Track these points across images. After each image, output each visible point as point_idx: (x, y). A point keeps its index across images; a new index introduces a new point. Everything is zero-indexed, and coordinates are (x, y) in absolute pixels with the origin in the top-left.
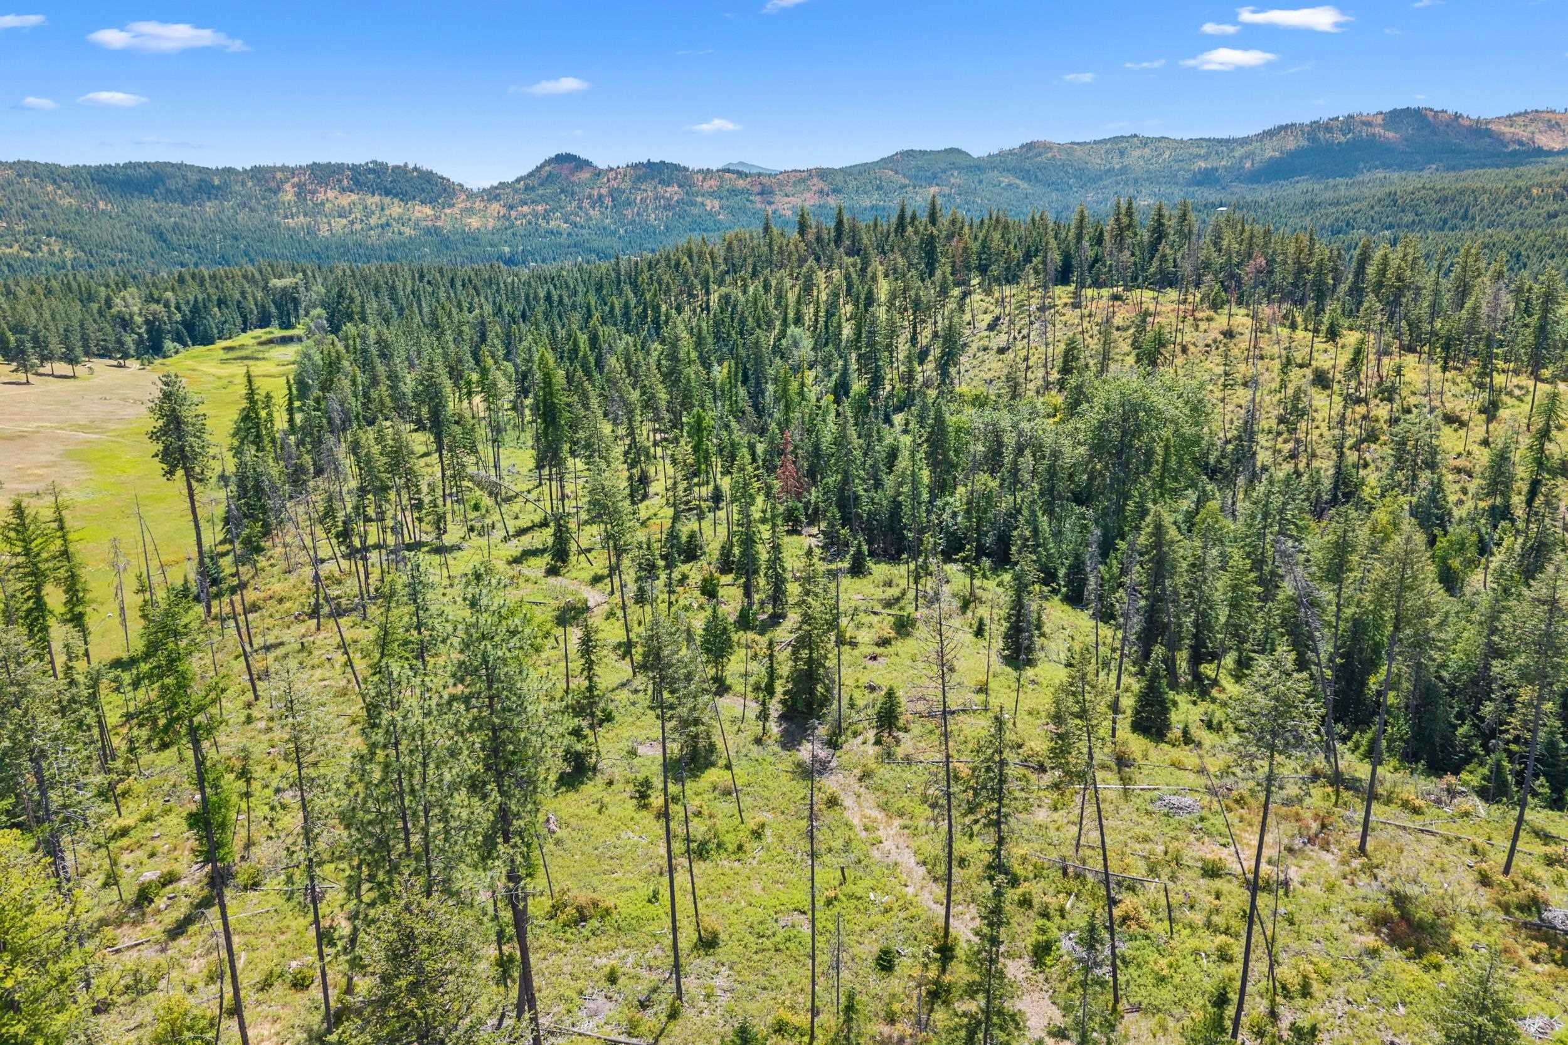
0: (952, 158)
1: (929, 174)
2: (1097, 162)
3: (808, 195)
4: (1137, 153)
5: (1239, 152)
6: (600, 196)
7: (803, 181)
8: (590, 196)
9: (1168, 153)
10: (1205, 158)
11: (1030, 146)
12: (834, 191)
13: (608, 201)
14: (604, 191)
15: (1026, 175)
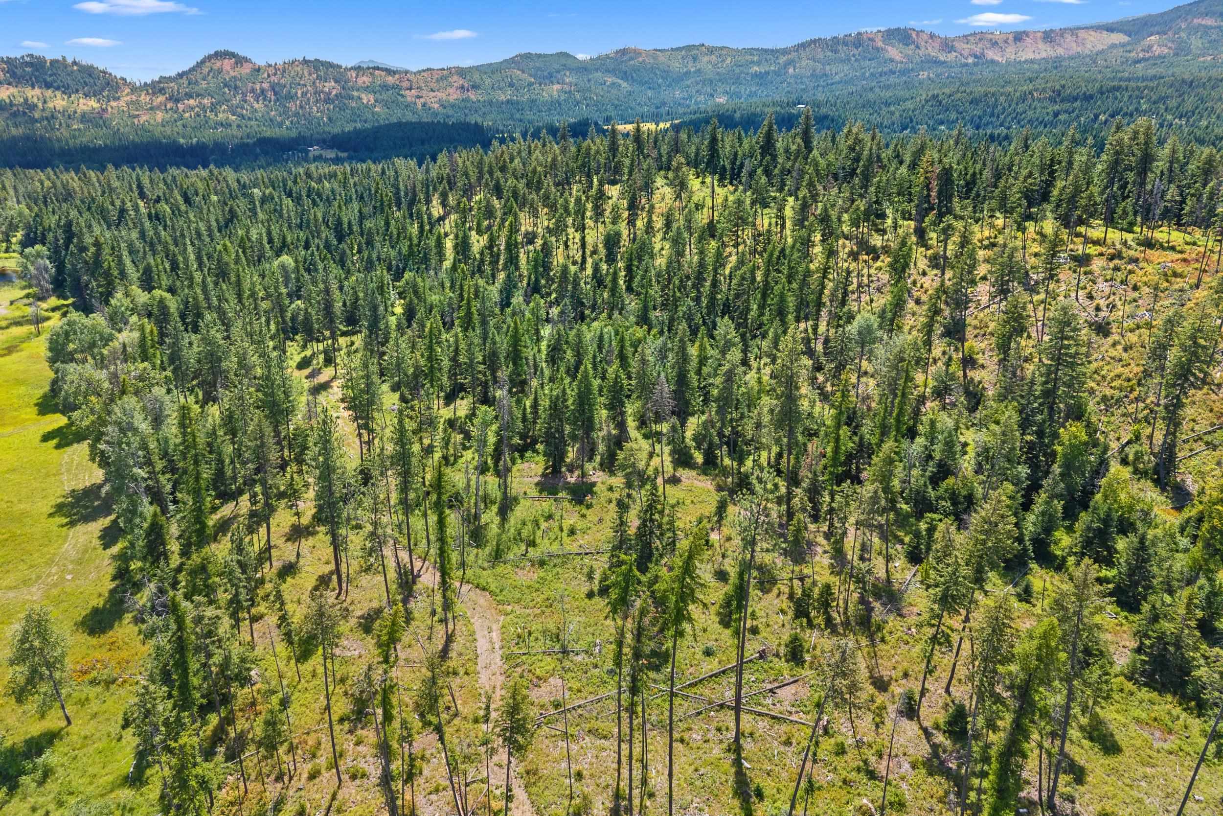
0: (563, 60)
1: (546, 74)
2: (676, 66)
3: (451, 91)
4: (706, 59)
5: (782, 60)
6: (263, 91)
7: (443, 78)
8: (253, 91)
9: (729, 59)
10: (758, 63)
11: (624, 52)
12: (473, 87)
13: (270, 94)
14: (266, 86)
15: (625, 76)
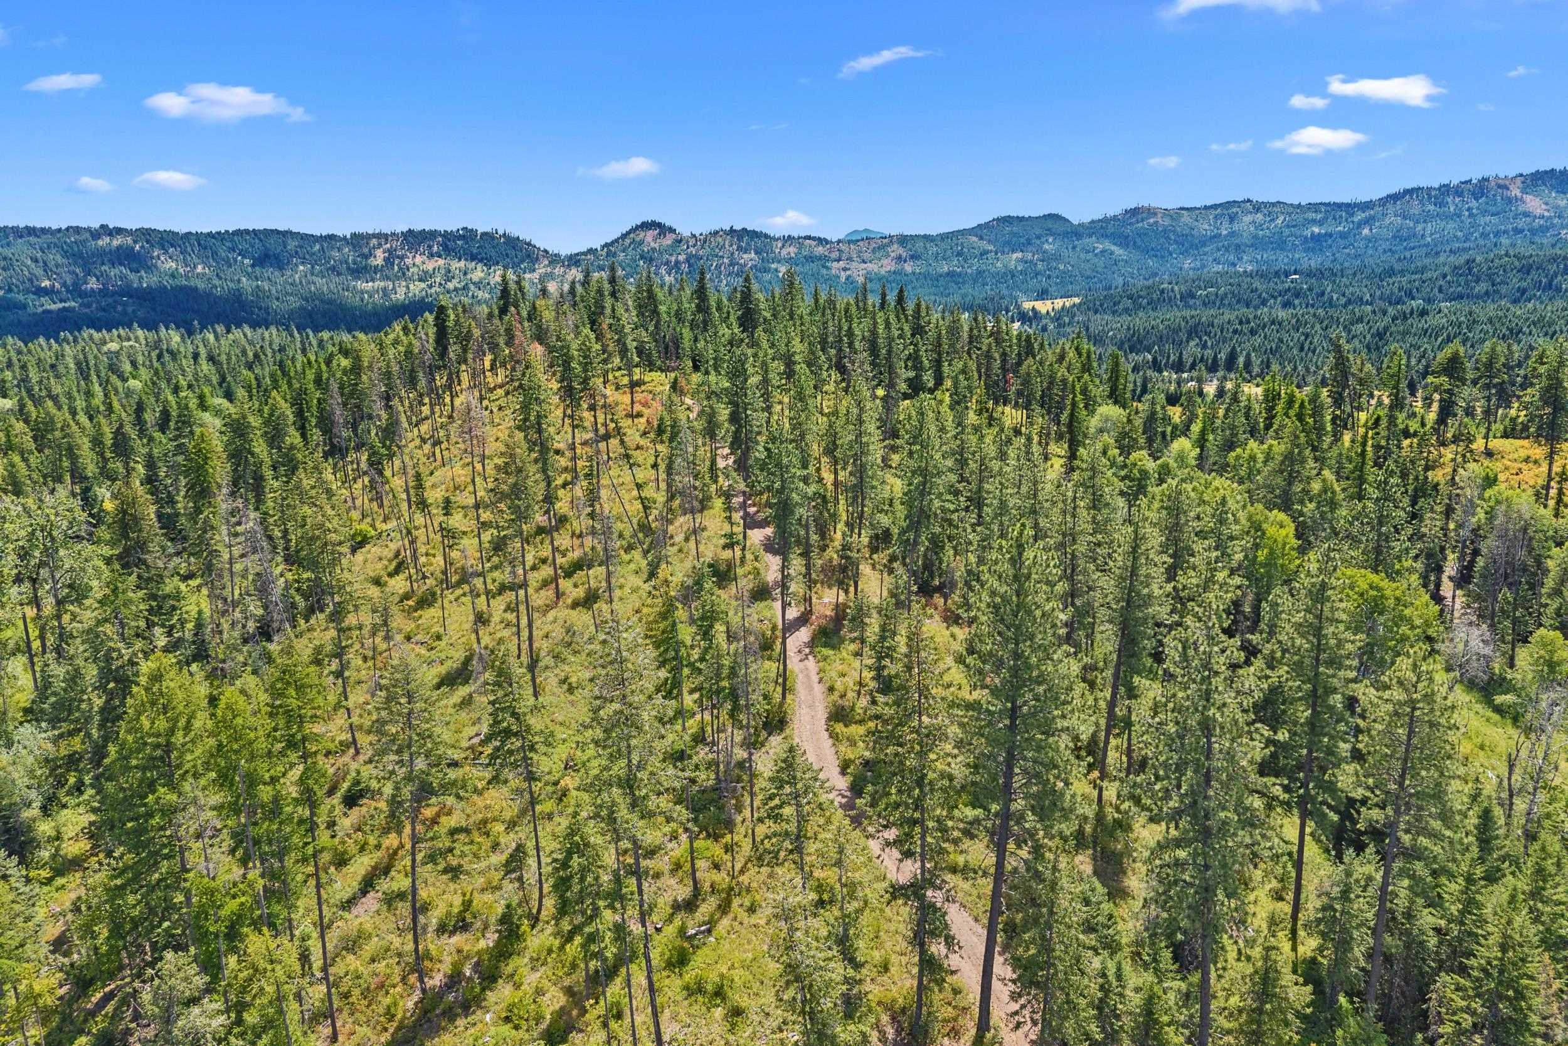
0: (1050, 224)
1: (1022, 240)
2: (1204, 227)
3: (885, 262)
4: (1248, 219)
5: (1359, 216)
6: (677, 262)
7: (882, 247)
8: (667, 263)
9: (1281, 218)
10: (1320, 223)
11: (1134, 212)
12: (912, 257)
13: (685, 267)
14: (681, 258)
15: (1124, 241)
